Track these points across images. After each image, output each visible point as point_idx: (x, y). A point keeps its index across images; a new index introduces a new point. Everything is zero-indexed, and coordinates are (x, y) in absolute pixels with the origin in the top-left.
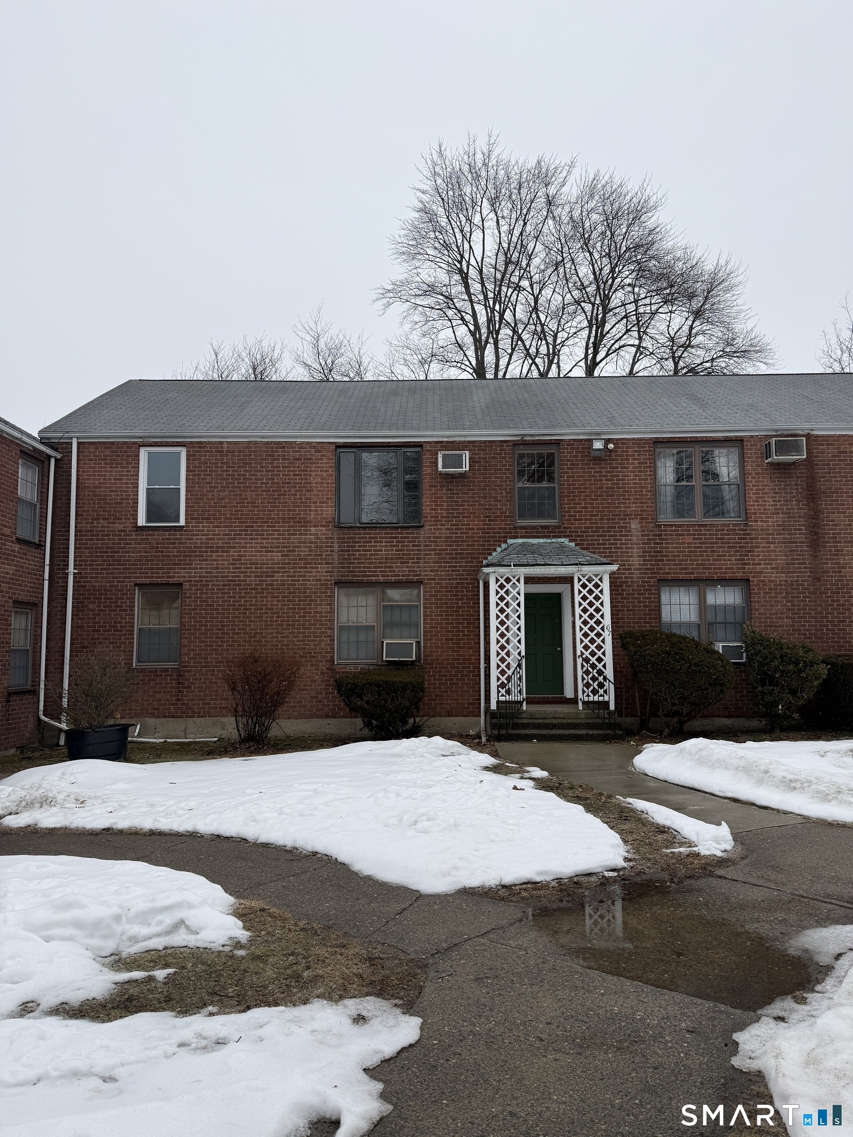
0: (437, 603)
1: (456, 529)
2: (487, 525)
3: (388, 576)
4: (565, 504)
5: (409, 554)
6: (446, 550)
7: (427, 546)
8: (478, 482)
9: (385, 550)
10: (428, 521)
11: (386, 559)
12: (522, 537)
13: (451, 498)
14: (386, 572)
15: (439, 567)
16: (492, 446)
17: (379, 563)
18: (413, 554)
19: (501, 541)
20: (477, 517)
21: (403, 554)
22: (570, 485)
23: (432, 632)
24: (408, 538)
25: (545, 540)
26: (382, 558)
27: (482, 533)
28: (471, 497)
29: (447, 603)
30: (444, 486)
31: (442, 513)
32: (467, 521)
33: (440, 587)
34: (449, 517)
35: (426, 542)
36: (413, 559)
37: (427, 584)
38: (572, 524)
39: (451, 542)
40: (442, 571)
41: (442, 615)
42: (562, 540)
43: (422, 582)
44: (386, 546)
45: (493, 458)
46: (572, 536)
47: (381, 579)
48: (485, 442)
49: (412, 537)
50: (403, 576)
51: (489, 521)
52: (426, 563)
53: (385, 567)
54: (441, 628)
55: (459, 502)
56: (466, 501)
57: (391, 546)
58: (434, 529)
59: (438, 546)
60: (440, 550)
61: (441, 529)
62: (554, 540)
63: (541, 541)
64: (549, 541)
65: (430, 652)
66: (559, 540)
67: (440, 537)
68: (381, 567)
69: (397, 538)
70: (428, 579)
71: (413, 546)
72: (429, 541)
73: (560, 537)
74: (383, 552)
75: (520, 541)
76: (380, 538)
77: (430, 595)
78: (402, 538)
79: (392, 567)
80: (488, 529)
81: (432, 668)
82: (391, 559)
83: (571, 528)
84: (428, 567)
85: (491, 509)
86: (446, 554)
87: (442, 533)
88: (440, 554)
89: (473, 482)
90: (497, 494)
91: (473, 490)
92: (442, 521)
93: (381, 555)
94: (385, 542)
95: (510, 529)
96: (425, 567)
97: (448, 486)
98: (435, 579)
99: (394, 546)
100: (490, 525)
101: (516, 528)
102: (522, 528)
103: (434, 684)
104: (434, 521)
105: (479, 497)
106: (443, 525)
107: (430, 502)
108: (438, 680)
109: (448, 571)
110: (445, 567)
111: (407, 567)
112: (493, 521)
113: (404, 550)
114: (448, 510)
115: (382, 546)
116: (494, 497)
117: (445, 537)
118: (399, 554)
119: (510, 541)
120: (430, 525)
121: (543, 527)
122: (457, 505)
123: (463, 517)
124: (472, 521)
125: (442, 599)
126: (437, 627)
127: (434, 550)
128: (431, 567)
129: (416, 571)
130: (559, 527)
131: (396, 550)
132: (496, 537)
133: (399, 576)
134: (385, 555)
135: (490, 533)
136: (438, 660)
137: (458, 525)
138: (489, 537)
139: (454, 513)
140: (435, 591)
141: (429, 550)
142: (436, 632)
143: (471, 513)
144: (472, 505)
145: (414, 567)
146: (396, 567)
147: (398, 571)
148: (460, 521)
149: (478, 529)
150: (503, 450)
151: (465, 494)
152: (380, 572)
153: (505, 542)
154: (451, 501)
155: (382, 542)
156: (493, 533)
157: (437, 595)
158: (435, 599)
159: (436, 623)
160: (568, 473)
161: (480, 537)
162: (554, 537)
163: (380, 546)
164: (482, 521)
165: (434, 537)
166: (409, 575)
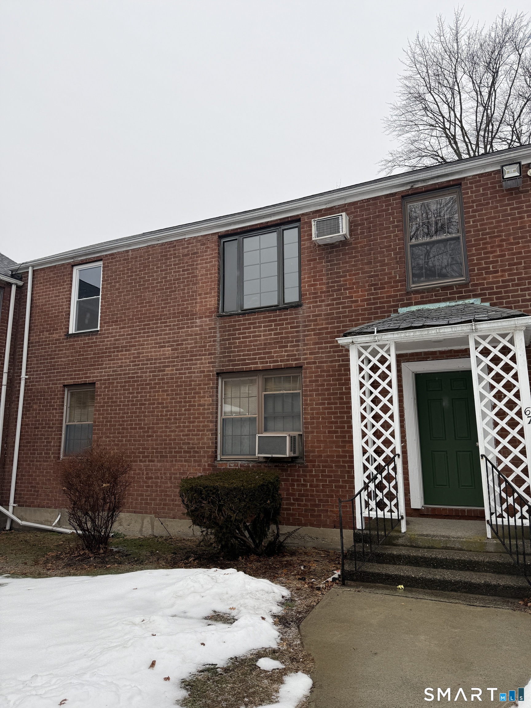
0: (318, 390)
1: (337, 304)
2: (372, 294)
3: (267, 362)
4: (473, 255)
5: (288, 337)
6: (327, 328)
7: (306, 326)
8: (361, 247)
9: (264, 335)
10: (307, 299)
11: (265, 344)
12: (417, 304)
13: (331, 270)
14: (264, 358)
15: (319, 348)
16: (376, 204)
17: (258, 349)
18: (292, 337)
19: (390, 312)
20: (362, 287)
21: (281, 338)
22: (479, 230)
23: (313, 423)
24: (287, 319)
25: (448, 304)
26: (261, 344)
27: (368, 304)
28: (353, 266)
29: (329, 389)
30: (323, 258)
31: (322, 288)
32: (350, 293)
33: (321, 371)
34: (328, 292)
35: (305, 322)
36: (292, 342)
37: (306, 368)
38: (485, 279)
39: (332, 318)
40: (322, 353)
41: (324, 404)
42: (471, 301)
43: (301, 367)
44: (265, 331)
45: (378, 216)
46: (485, 294)
47: (260, 366)
48: (368, 200)
49: (291, 319)
50: (281, 361)
51: (375, 289)
52: (305, 345)
53: (264, 353)
54: (323, 418)
55: (340, 273)
56: (348, 271)
57: (269, 330)
58: (314, 307)
59: (318, 325)
60: (320, 329)
61: (321, 306)
62: (460, 302)
63: (443, 305)
64: (453, 304)
65: (312, 447)
66: (467, 301)
67: (320, 315)
68: (260, 354)
69: (276, 321)
70: (308, 363)
71: (292, 328)
72: (309, 321)
73: (469, 297)
74: (262, 338)
75: (414, 308)
76: (259, 323)
77: (310, 381)
78: (280, 320)
79: (270, 353)
80: (374, 299)
81: (314, 466)
82: (270, 344)
83: (483, 284)
84: (307, 349)
85: (377, 275)
86: (327, 333)
87: (322, 310)
88: (320, 334)
89: (356, 248)
90: (384, 256)
91: (355, 257)
92: (321, 297)
93: (260, 340)
94: (264, 327)
95: (401, 295)
96: (304, 350)
97: (327, 257)
98: (315, 363)
99: (272, 330)
100: (377, 294)
101: (408, 293)
102: (417, 292)
103: (317, 486)
104: (313, 298)
105: (362, 264)
106: (323, 301)
107: (309, 277)
108: (321, 481)
109: (329, 352)
110: (326, 348)
111: (286, 351)
112: (380, 289)
113: (282, 333)
114: (328, 283)
115: (261, 331)
116: (380, 261)
117: (325, 315)
118: (277, 338)
119: (402, 310)
120: (309, 303)
121: (444, 288)
122: (337, 277)
123: (345, 289)
124: (355, 292)
125: (323, 385)
126: (318, 418)
127: (313, 330)
128: (310, 349)
129: (295, 355)
130: (466, 285)
131: (275, 334)
132: (384, 307)
133: (277, 361)
134: (264, 340)
135: (376, 303)
136: (321, 456)
137: (339, 299)
138: (375, 308)
139: (334, 286)
140: (316, 376)
141: (308, 331)
142: (318, 423)
143: (354, 284)
144: (354, 275)
145: (293, 351)
146: (275, 352)
147: (277, 357)
148: (342, 294)
149: (362, 301)
150: (390, 205)
151: (347, 263)
152: (259, 358)
153: (396, 311)
154: (331, 274)
155: (260, 327)
156: (381, 303)
157: (317, 381)
158: (316, 385)
159: (317, 413)
160: (474, 216)
161: (365, 310)
162: (460, 298)
163: (259, 331)
164: (366, 291)
165: (313, 316)
166: (288, 360)
